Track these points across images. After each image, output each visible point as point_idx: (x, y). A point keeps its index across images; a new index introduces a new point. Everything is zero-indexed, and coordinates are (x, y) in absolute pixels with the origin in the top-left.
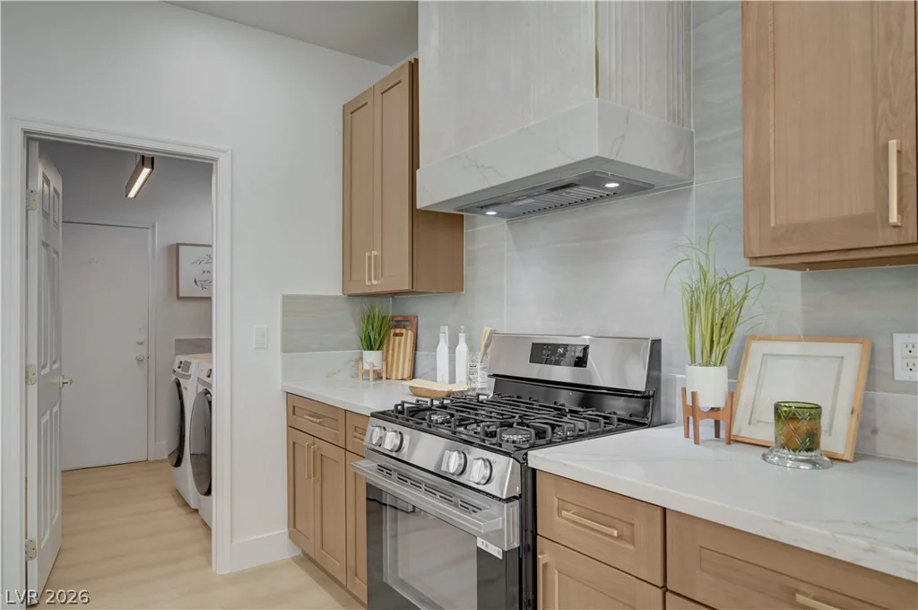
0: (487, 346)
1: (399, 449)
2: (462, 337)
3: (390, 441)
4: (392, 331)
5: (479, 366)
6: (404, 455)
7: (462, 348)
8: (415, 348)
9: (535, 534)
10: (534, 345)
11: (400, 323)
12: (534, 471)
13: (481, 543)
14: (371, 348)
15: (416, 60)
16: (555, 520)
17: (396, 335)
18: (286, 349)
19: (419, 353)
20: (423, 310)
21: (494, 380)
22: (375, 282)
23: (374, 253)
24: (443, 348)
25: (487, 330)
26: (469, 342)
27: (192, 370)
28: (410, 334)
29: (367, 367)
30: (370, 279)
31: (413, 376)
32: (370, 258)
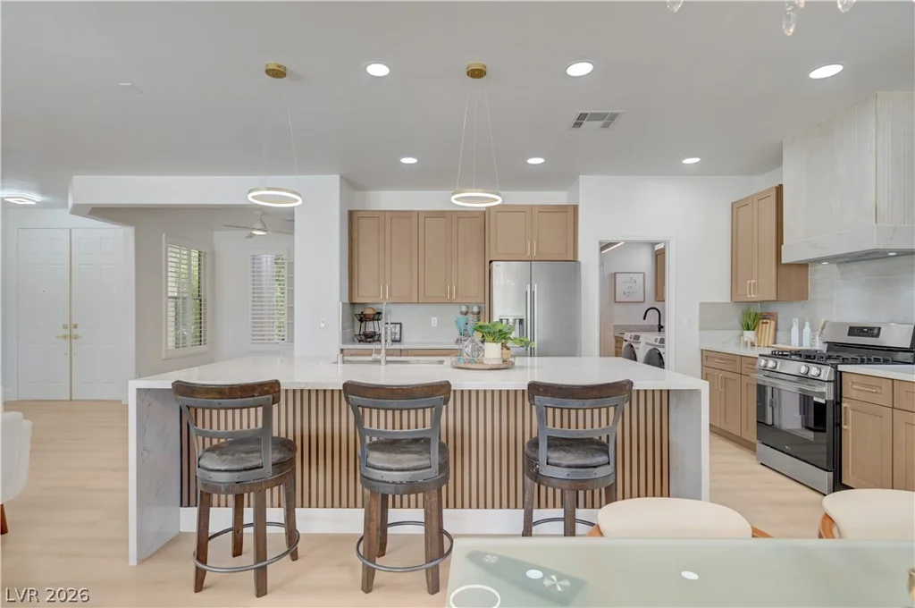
0: (823, 329)
1: (775, 367)
2: (807, 324)
3: (771, 364)
4: (761, 321)
5: (817, 337)
6: (778, 369)
7: (807, 329)
8: (776, 330)
9: (841, 397)
10: (851, 328)
11: (765, 317)
12: (841, 372)
13: (815, 399)
14: (748, 329)
15: (781, 186)
16: (850, 390)
17: (763, 323)
18: (701, 329)
19: (779, 333)
20: (782, 311)
21: (827, 345)
22: (753, 296)
23: (753, 281)
24: (795, 330)
25: (823, 320)
26: (811, 326)
27: (641, 339)
28: (773, 323)
29: (746, 339)
30: (750, 294)
31: (775, 343)
32: (750, 284)
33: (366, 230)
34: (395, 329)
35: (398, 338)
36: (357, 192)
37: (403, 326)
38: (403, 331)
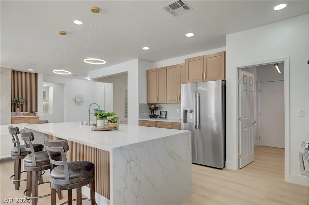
33: (152, 76)
34: (164, 113)
35: (165, 117)
36: (153, 63)
37: (167, 112)
38: (167, 114)
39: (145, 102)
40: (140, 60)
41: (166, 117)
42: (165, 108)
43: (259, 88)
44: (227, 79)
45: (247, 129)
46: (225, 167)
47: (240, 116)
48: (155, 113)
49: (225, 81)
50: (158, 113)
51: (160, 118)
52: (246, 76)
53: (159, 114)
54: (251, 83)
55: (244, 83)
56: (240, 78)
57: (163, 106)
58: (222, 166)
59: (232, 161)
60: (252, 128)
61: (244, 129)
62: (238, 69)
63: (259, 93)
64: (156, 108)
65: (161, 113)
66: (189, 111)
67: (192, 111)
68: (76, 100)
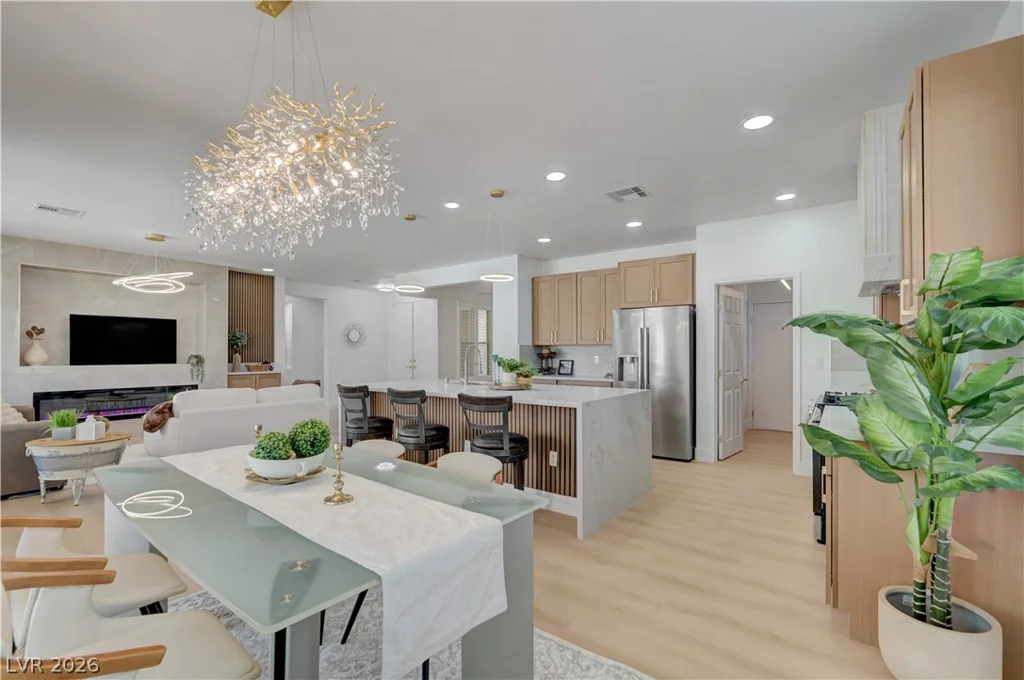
18: (834, 368)
33: (544, 290)
34: (568, 365)
35: (569, 371)
36: (544, 263)
37: (575, 362)
38: (575, 366)
39: (529, 343)
40: (521, 257)
41: (571, 374)
42: (570, 354)
43: (751, 315)
44: (698, 304)
45: (731, 391)
46: (693, 458)
47: (721, 368)
48: (550, 365)
49: (694, 306)
50: (555, 363)
51: (560, 374)
52: (730, 297)
53: (558, 365)
54: (738, 310)
55: (726, 311)
56: (721, 302)
57: (565, 350)
58: (689, 457)
59: (707, 448)
60: (739, 390)
61: (727, 392)
62: (718, 287)
63: (751, 326)
64: (552, 355)
65: (561, 365)
66: (628, 359)
67: (633, 360)
68: (348, 336)
